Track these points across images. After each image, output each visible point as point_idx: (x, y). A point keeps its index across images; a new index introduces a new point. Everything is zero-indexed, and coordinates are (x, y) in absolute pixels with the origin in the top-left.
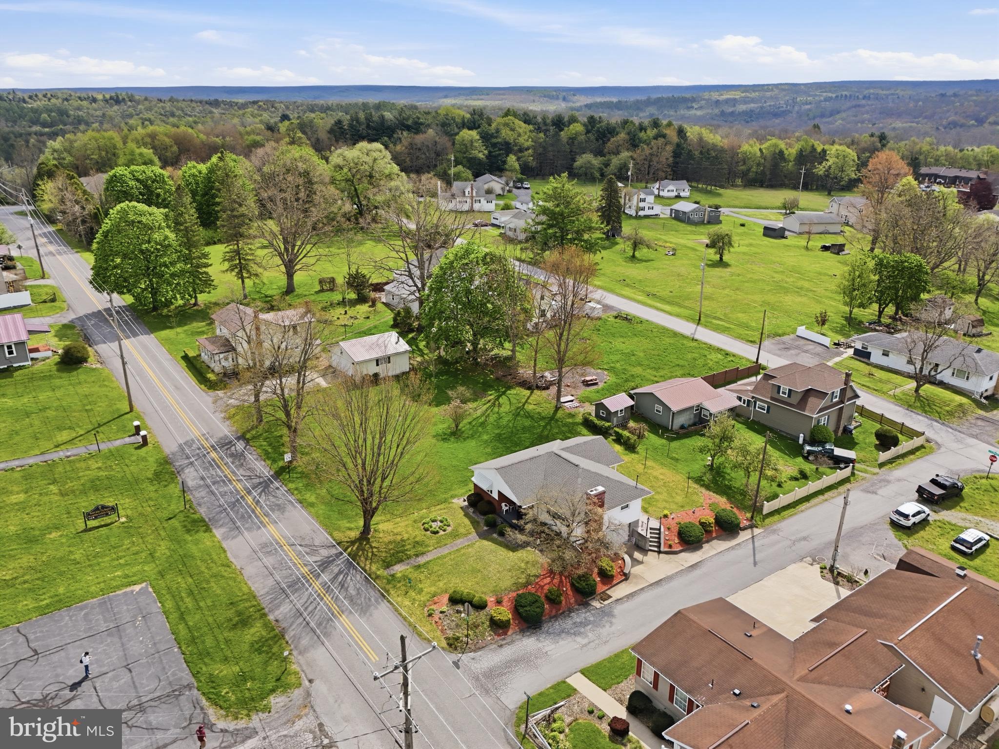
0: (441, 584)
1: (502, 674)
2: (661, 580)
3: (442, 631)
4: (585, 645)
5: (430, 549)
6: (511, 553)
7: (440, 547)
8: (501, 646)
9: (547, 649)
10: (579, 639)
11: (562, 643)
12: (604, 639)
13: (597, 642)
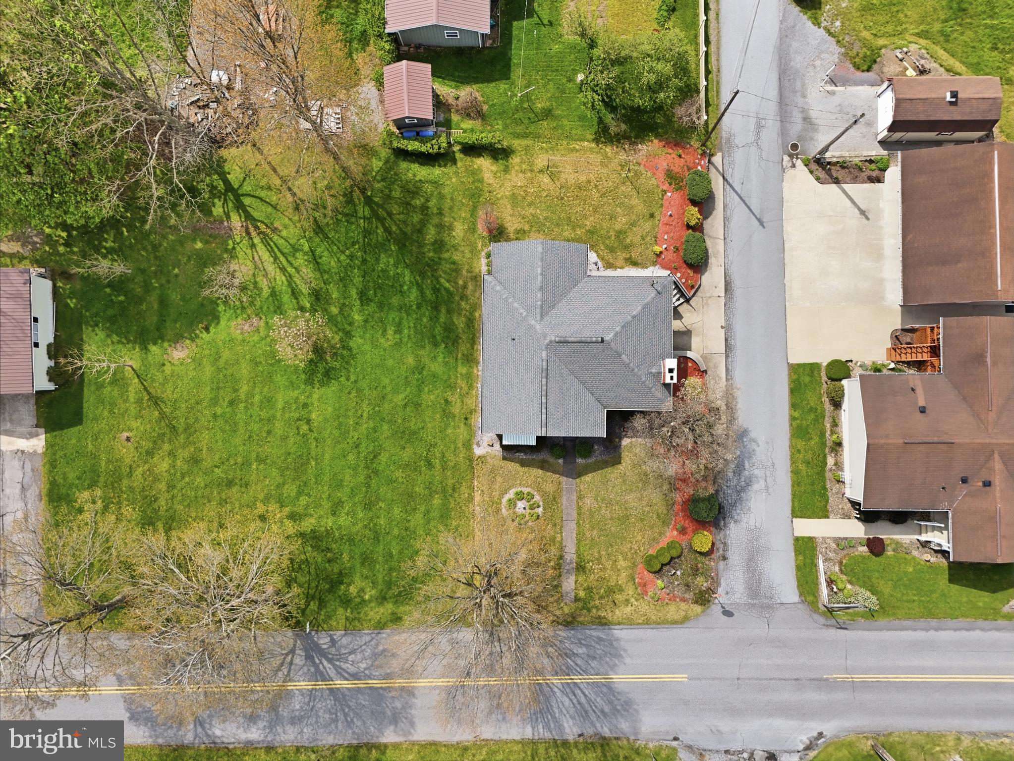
0: (622, 563)
1: (759, 582)
2: (726, 340)
3: (683, 600)
4: (767, 488)
5: (558, 539)
6: (619, 466)
7: (561, 527)
8: (725, 558)
9: (752, 523)
10: (756, 487)
11: (753, 504)
12: (769, 464)
13: (768, 473)
